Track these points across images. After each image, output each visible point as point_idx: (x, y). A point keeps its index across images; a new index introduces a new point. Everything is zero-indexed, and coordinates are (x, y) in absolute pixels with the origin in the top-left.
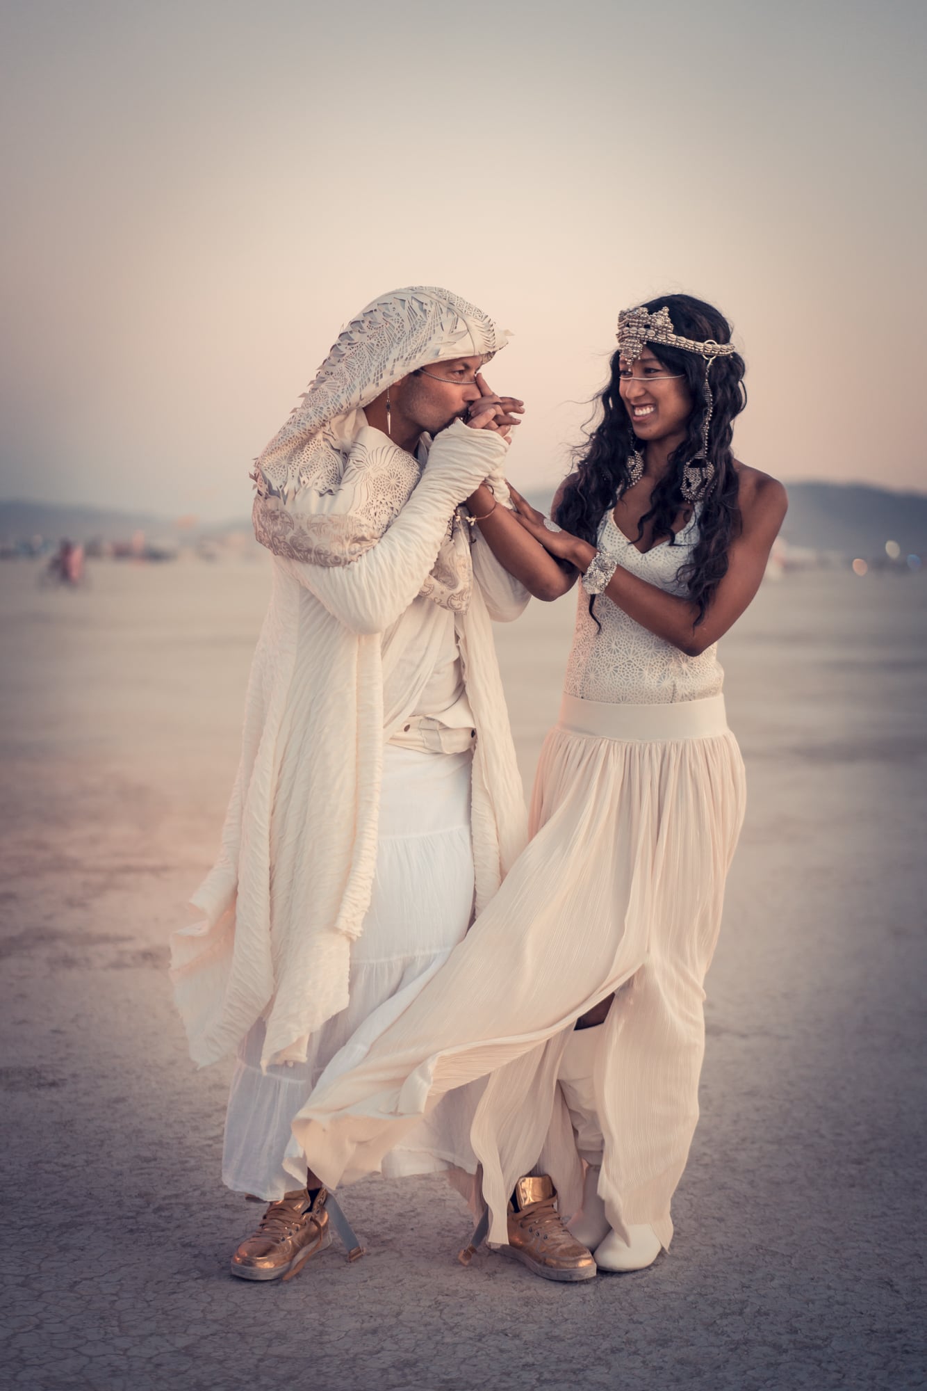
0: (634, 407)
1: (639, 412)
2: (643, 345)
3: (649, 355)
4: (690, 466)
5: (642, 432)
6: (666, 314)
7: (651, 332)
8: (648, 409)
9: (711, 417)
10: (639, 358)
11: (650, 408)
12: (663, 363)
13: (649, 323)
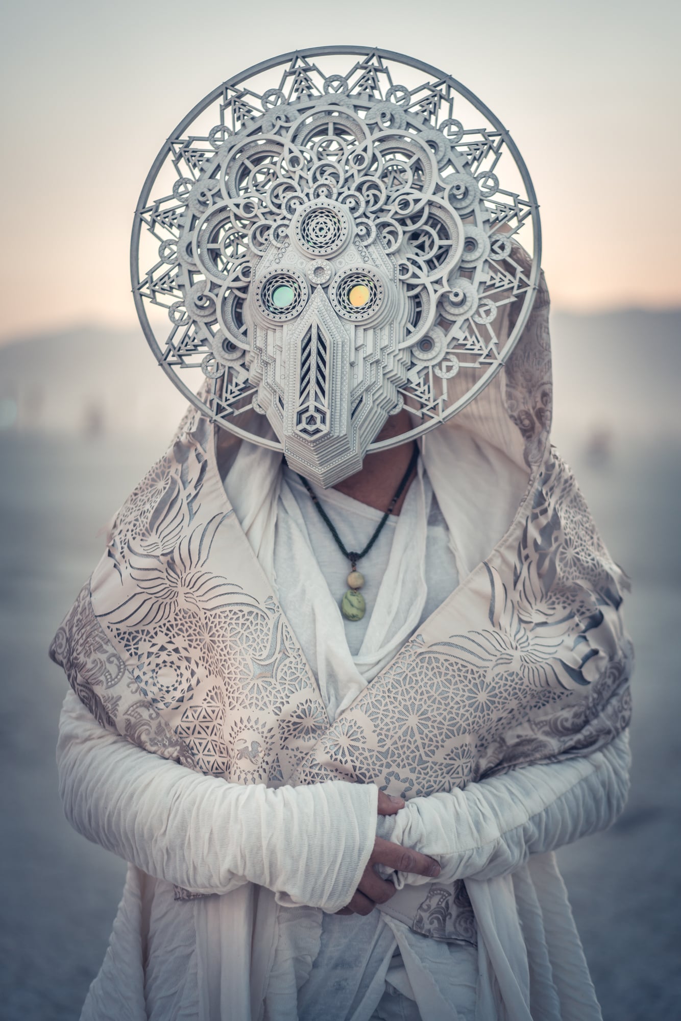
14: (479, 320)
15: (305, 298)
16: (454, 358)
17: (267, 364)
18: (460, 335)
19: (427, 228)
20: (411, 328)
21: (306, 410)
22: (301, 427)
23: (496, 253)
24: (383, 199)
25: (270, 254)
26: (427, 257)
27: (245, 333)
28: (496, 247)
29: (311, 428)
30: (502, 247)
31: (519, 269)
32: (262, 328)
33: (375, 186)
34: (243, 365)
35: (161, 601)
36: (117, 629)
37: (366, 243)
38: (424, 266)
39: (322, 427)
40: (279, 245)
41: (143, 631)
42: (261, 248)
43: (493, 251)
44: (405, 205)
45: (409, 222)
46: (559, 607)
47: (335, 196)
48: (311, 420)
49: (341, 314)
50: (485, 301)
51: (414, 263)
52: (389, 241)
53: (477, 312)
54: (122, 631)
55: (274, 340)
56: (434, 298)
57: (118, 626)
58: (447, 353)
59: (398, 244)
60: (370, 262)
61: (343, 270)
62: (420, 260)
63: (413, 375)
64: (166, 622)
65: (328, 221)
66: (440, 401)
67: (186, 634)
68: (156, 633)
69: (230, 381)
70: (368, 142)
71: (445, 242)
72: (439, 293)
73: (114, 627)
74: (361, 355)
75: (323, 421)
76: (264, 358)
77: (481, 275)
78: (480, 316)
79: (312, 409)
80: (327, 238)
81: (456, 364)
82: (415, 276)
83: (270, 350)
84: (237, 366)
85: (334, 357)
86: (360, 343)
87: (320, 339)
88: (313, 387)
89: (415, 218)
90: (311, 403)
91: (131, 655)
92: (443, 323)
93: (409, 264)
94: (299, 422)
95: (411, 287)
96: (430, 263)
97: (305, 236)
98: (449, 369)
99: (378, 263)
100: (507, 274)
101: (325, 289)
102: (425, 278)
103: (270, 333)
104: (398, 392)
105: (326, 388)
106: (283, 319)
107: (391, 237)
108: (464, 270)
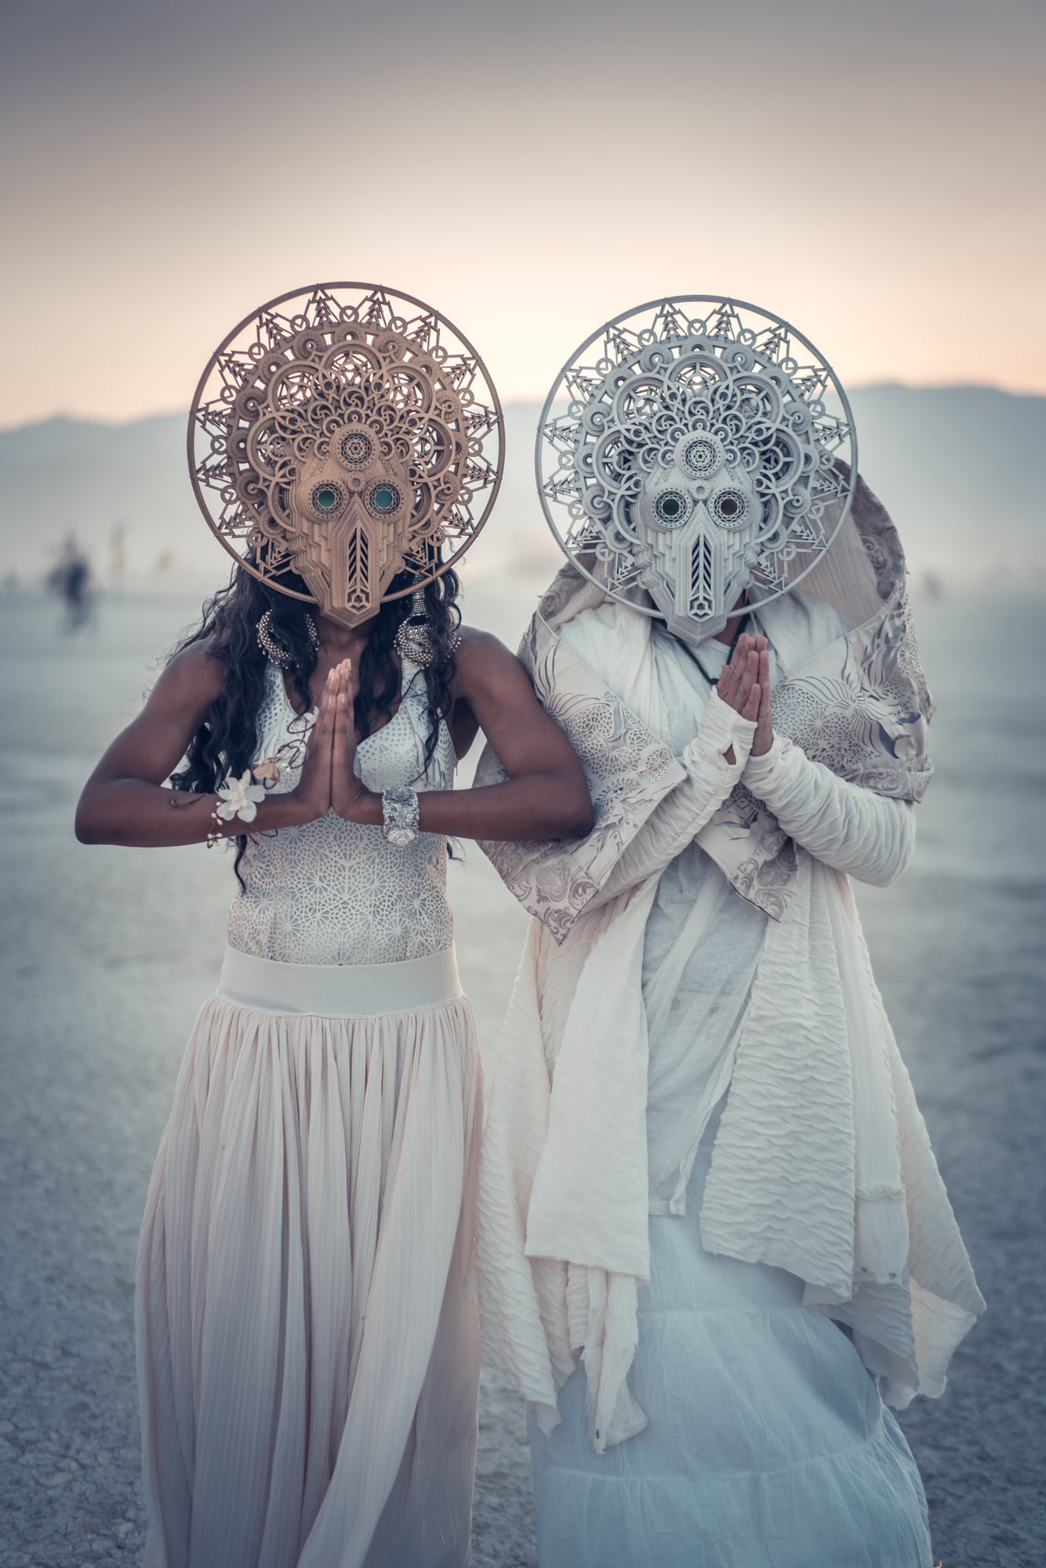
14: (811, 516)
15: (690, 510)
16: (793, 546)
17: (656, 556)
18: (798, 529)
19: (775, 448)
20: (763, 525)
21: (697, 599)
22: (693, 612)
23: (824, 464)
24: (744, 428)
25: (657, 473)
26: (774, 471)
27: (634, 529)
28: (823, 460)
29: (701, 613)
30: (828, 460)
31: (841, 477)
32: (653, 530)
33: (736, 417)
34: (630, 552)
37: (733, 466)
38: (773, 478)
39: (709, 612)
40: (666, 466)
42: (648, 465)
43: (822, 463)
44: (759, 432)
45: (761, 444)
46: (891, 696)
47: (708, 429)
48: (701, 606)
49: (718, 523)
50: (816, 502)
51: (766, 476)
52: (748, 461)
53: (811, 511)
55: (665, 540)
56: (781, 504)
58: (788, 542)
59: (755, 465)
60: (736, 480)
61: (718, 489)
62: (769, 473)
63: (763, 560)
65: (705, 450)
66: (782, 579)
69: (620, 565)
70: (730, 381)
71: (788, 459)
72: (785, 501)
74: (731, 551)
75: (710, 607)
76: (656, 553)
77: (812, 483)
78: (812, 513)
79: (701, 598)
80: (705, 463)
81: (794, 550)
82: (768, 487)
83: (661, 548)
84: (625, 553)
85: (715, 559)
86: (730, 543)
87: (705, 545)
88: (701, 582)
89: (766, 442)
90: (701, 594)
92: (788, 520)
93: (762, 478)
94: (692, 607)
95: (763, 495)
96: (776, 475)
97: (688, 461)
98: (789, 553)
99: (741, 479)
100: (832, 481)
101: (705, 502)
102: (775, 488)
103: (660, 535)
104: (751, 572)
105: (712, 582)
106: (674, 526)
107: (748, 457)
108: (804, 480)
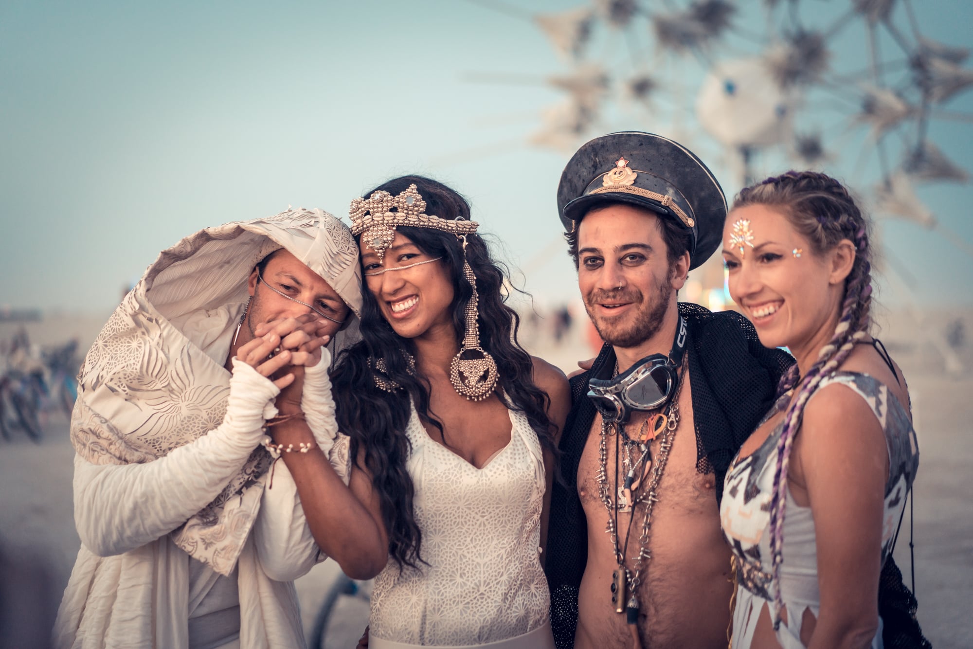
0: (389, 303)
1: (399, 307)
2: (394, 230)
3: (401, 241)
4: (461, 358)
5: (407, 329)
6: (415, 191)
7: (400, 215)
8: (410, 302)
9: (478, 302)
10: (391, 246)
11: (412, 300)
12: (420, 247)
13: (396, 205)
35: (170, 415)
36: (145, 439)
41: (162, 437)
54: (148, 439)
57: (145, 437)
64: (175, 428)
67: (191, 432)
68: (170, 437)
73: (143, 438)
91: (158, 450)
